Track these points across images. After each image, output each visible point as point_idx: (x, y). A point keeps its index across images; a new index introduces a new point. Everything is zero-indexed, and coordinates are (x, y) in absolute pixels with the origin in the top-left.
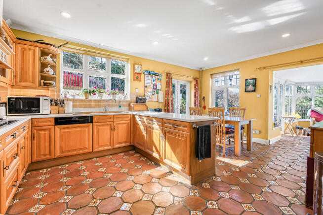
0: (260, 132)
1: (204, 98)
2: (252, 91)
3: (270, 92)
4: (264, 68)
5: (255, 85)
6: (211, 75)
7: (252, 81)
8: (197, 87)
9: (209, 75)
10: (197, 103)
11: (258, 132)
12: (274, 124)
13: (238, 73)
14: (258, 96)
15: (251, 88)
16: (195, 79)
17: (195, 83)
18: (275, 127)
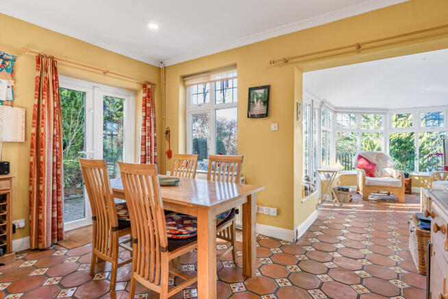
0: (278, 212)
1: (168, 132)
2: (261, 116)
3: (298, 118)
4: (286, 61)
5: (266, 102)
6: (184, 78)
7: (262, 91)
8: (148, 105)
9: (178, 78)
10: (148, 144)
11: (273, 211)
12: (306, 189)
13: (234, 73)
14: (274, 127)
15: (259, 108)
16: (144, 86)
17: (145, 95)
18: (306, 195)
